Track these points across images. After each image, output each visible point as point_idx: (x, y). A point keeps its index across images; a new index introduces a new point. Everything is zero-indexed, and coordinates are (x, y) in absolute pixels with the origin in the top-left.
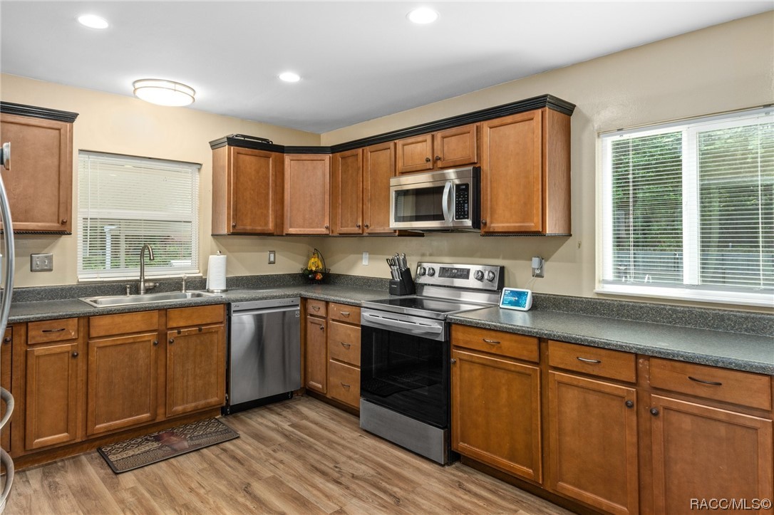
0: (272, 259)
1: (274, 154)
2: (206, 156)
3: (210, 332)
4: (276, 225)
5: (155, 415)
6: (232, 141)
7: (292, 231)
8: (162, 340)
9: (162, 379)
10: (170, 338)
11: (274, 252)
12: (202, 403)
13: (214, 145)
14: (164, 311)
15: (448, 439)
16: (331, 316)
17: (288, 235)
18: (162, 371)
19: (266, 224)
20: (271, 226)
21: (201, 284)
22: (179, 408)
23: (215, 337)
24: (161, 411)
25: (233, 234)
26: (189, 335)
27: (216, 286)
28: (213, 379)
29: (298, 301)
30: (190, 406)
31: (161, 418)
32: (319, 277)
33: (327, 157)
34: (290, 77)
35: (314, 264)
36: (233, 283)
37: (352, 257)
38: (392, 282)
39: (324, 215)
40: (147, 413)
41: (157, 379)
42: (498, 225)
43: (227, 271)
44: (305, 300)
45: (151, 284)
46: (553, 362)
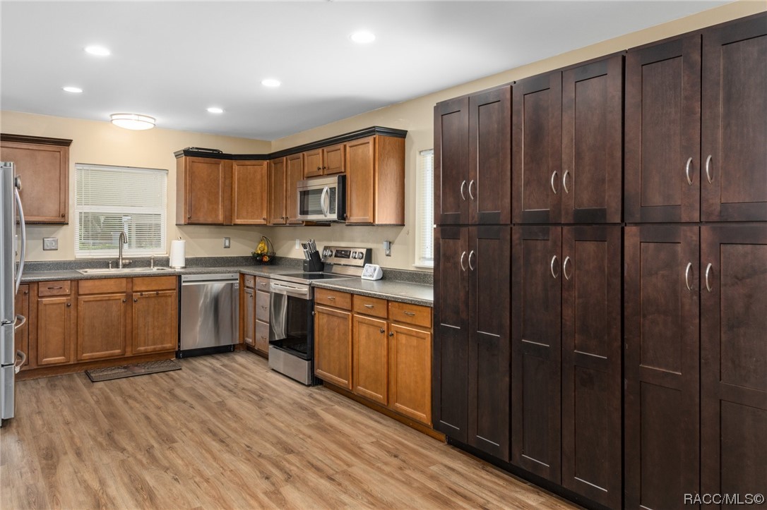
0: (227, 244)
1: (223, 162)
2: (172, 164)
3: (165, 296)
4: (225, 217)
5: (125, 352)
6: (187, 153)
7: (238, 221)
8: (129, 300)
9: (129, 327)
10: (135, 298)
11: (229, 239)
12: (159, 347)
13: (177, 155)
14: (130, 278)
15: (312, 368)
16: (257, 287)
17: (235, 225)
18: (129, 321)
19: (217, 216)
20: (221, 218)
21: (165, 262)
22: (142, 348)
23: (169, 300)
24: (129, 349)
25: (189, 224)
26: (149, 297)
27: (177, 264)
28: (168, 330)
29: (237, 276)
30: (150, 348)
31: (128, 354)
32: (266, 259)
33: (265, 163)
34: (216, 110)
35: (261, 247)
36: (189, 262)
37: (291, 242)
38: (305, 262)
39: (262, 209)
40: (118, 349)
41: (125, 326)
42: (354, 219)
43: (185, 253)
44: (243, 275)
45: (127, 261)
46: (356, 309)
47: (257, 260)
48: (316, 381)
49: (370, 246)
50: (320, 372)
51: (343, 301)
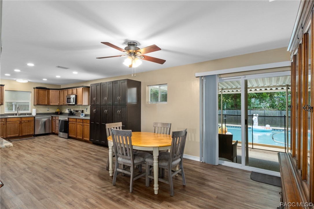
0: (48, 110)
1: (47, 90)
2: (33, 91)
3: (30, 122)
4: (47, 103)
5: (19, 135)
6: (37, 88)
7: (51, 104)
8: (21, 123)
9: (21, 129)
10: (22, 122)
11: (49, 108)
12: (29, 134)
13: (34, 88)
14: (21, 118)
15: (68, 135)
16: (56, 119)
17: (50, 105)
18: (21, 128)
19: (45, 103)
20: (46, 103)
21: (31, 114)
22: (24, 134)
23: (32, 122)
24: (20, 134)
25: (37, 105)
26: (26, 122)
27: (34, 114)
28: (31, 130)
29: (51, 117)
30: (26, 134)
31: (20, 136)
32: (59, 113)
33: (58, 91)
34: (45, 80)
35: (58, 110)
36: (37, 114)
37: (65, 109)
38: (68, 113)
39: (58, 101)
40: (17, 134)
41: (19, 129)
42: (78, 104)
43: (36, 112)
44: (52, 117)
45: (20, 114)
46: (77, 122)
47: (57, 113)
48: (69, 138)
49: (83, 109)
50: (70, 135)
51: (74, 120)
